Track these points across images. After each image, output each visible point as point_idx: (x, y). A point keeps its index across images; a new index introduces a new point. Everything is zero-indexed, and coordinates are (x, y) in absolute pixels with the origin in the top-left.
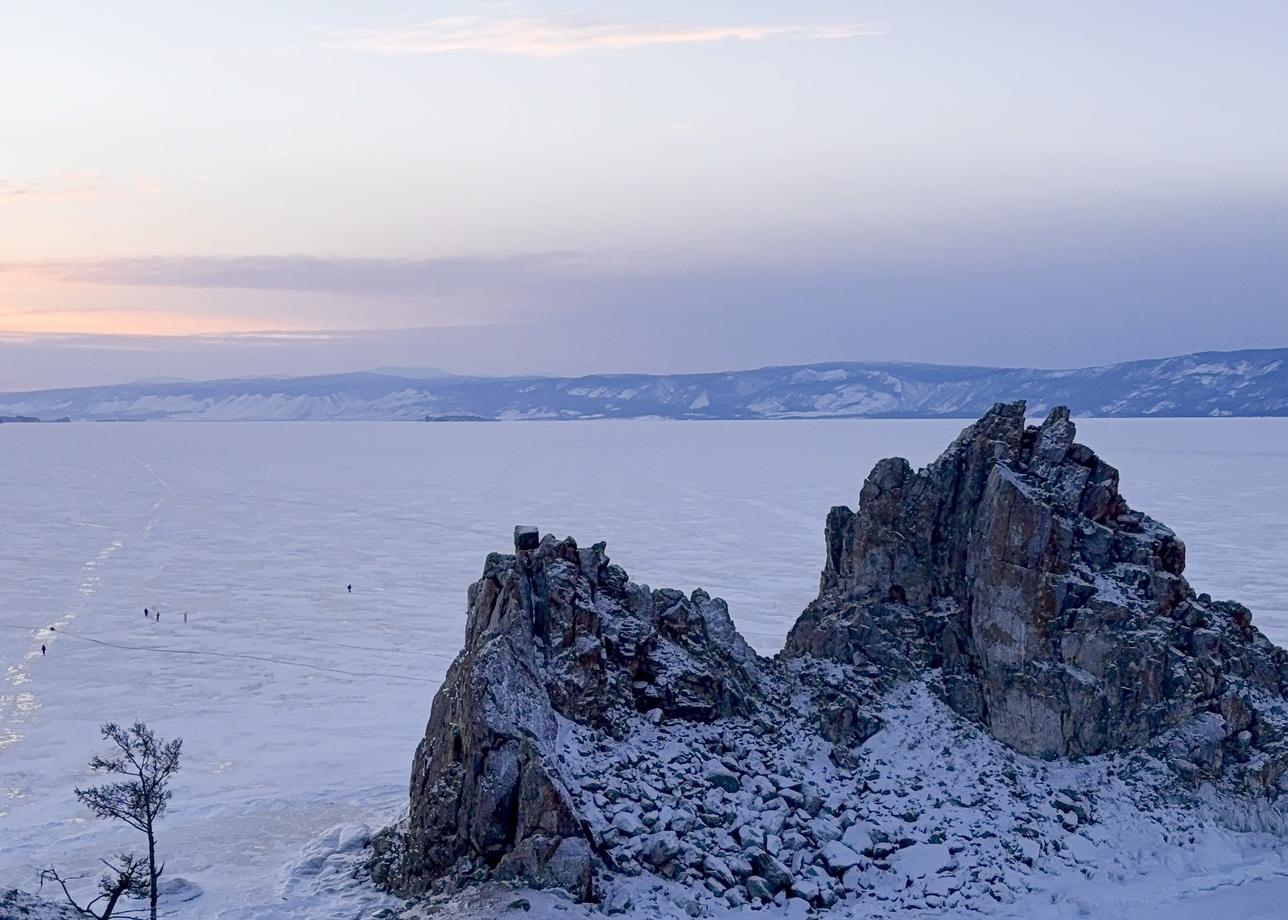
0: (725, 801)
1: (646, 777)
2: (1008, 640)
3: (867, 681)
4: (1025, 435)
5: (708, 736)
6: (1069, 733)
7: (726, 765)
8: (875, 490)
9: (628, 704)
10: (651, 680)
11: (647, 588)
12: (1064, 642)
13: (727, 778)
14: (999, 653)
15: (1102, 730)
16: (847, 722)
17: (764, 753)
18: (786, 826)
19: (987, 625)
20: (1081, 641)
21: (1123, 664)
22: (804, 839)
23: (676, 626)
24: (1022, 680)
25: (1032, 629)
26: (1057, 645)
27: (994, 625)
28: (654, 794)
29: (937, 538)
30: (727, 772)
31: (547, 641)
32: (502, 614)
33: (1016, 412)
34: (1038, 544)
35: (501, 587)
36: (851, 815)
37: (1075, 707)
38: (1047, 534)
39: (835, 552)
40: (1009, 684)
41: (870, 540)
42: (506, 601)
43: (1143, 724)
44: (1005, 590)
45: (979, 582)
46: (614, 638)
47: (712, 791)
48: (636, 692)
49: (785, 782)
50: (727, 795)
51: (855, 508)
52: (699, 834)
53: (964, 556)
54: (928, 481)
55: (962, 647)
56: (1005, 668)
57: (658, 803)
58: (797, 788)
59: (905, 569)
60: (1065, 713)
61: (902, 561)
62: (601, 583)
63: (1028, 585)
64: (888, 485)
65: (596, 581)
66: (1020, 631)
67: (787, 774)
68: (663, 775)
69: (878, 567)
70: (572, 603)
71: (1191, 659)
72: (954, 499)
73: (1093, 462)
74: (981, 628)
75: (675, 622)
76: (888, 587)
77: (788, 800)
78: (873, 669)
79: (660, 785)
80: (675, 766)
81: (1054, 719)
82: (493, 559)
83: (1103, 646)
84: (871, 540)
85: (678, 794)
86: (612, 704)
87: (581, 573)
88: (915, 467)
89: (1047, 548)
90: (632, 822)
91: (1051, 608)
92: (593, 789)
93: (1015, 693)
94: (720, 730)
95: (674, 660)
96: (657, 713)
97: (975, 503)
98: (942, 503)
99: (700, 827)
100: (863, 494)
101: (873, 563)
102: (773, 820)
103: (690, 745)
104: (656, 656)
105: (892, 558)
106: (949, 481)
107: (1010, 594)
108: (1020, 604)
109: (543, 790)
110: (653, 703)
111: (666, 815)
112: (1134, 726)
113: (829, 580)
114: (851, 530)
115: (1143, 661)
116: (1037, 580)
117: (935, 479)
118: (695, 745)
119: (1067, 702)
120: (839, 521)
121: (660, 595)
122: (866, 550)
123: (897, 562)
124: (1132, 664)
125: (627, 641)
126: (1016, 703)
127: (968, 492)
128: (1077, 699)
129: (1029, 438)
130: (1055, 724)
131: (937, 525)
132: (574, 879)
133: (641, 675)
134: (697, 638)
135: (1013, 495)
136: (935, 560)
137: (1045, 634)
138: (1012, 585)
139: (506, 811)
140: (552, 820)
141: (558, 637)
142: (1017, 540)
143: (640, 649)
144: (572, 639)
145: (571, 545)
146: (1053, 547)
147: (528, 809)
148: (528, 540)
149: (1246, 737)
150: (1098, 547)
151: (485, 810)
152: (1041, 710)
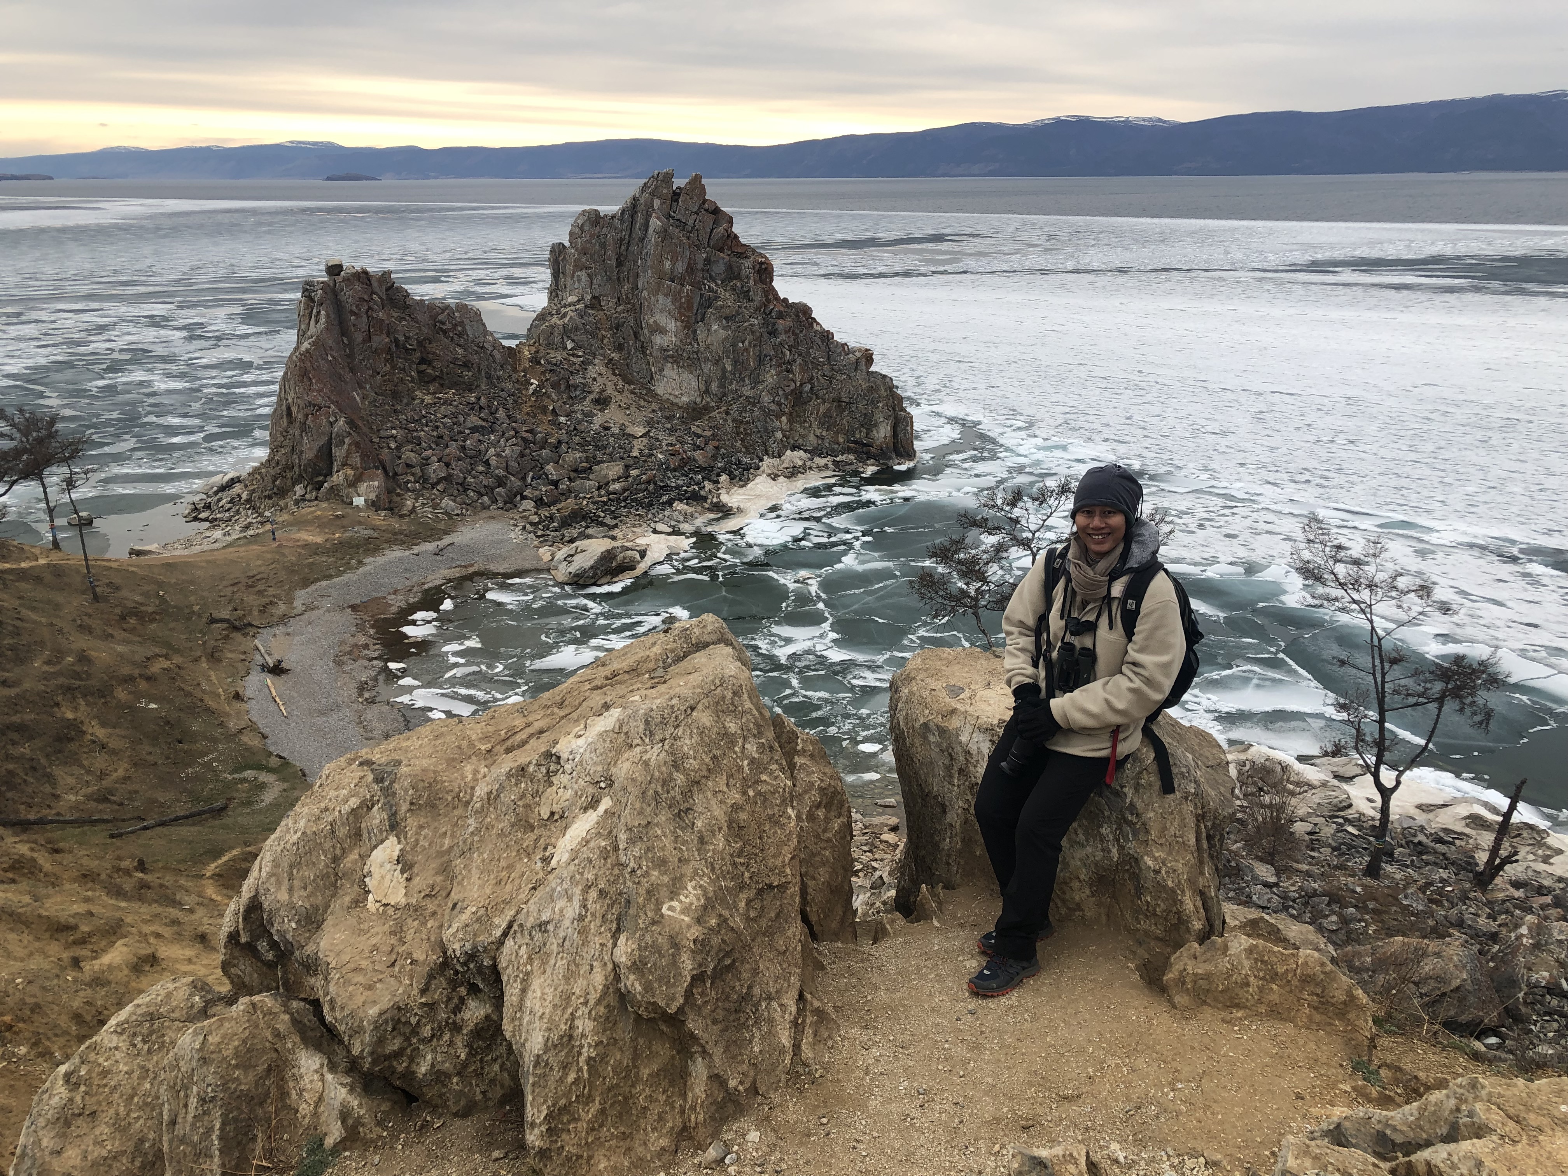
0: (480, 442)
2: (663, 331)
4: (674, 193)
7: (481, 419)
8: (577, 230)
9: (413, 381)
10: (430, 365)
11: (423, 302)
12: (699, 332)
14: (658, 340)
15: (722, 386)
16: (563, 388)
19: (651, 321)
20: (709, 330)
21: (734, 345)
22: (533, 463)
23: (444, 327)
24: (673, 358)
25: (679, 323)
26: (695, 332)
27: (655, 321)
28: (429, 438)
29: (619, 264)
30: (484, 424)
32: (317, 322)
33: (668, 178)
34: (681, 267)
35: (313, 301)
36: (565, 446)
37: (706, 373)
38: (686, 260)
39: (556, 274)
40: (665, 359)
41: (575, 266)
42: (318, 313)
44: (661, 298)
45: (645, 293)
46: (400, 337)
47: (471, 436)
48: (419, 372)
49: (522, 428)
50: (482, 438)
51: (567, 244)
52: (461, 464)
53: (636, 276)
54: (611, 225)
55: (636, 335)
56: (663, 350)
57: (434, 445)
59: (599, 285)
60: (700, 377)
61: (597, 280)
62: (390, 299)
63: (675, 295)
64: (587, 228)
65: (384, 297)
66: (671, 325)
67: (523, 422)
68: (437, 427)
69: (583, 284)
70: (367, 312)
72: (630, 237)
73: (716, 211)
74: (647, 325)
75: (444, 324)
76: (589, 297)
77: (523, 438)
78: (580, 353)
81: (694, 381)
82: (308, 285)
83: (723, 333)
84: (579, 266)
87: (373, 293)
88: (605, 216)
89: (687, 271)
90: (415, 457)
91: (690, 307)
93: (669, 366)
94: (478, 396)
95: (445, 350)
96: (434, 386)
97: (642, 240)
98: (622, 240)
100: (571, 234)
101: (580, 281)
102: (512, 451)
103: (456, 406)
104: (433, 348)
105: (591, 278)
106: (626, 225)
107: (664, 301)
108: (671, 307)
109: (347, 440)
110: (434, 379)
111: (438, 452)
112: (741, 383)
113: (554, 292)
114: (565, 261)
115: (747, 342)
116: (680, 292)
117: (618, 224)
118: (460, 406)
119: (701, 369)
120: (557, 253)
121: (433, 306)
122: (574, 273)
123: (595, 281)
124: (740, 344)
125: (410, 338)
126: (670, 371)
127: (638, 232)
128: (707, 367)
129: (676, 195)
130: (694, 384)
131: (619, 255)
132: (373, 496)
133: (423, 361)
134: (460, 335)
135: (664, 234)
136: (619, 278)
137: (687, 327)
138: (665, 295)
139: (326, 456)
140: (356, 459)
141: (359, 337)
142: (667, 265)
143: (420, 343)
144: (369, 338)
145: (365, 272)
146: (691, 269)
147: (339, 453)
148: (334, 270)
149: (807, 387)
150: (719, 268)
151: (309, 455)
152: (686, 375)
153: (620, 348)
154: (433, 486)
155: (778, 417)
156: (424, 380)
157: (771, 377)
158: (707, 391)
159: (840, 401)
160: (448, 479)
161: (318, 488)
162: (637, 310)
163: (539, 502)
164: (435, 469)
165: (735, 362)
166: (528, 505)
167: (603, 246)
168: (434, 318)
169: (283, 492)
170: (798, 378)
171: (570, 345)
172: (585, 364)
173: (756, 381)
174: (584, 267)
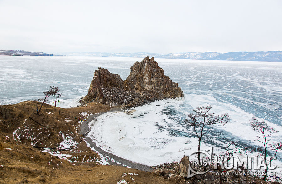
0: (118, 94)
2: (146, 79)
11: (112, 74)
14: (146, 80)
15: (155, 88)
18: (124, 97)
20: (153, 79)
21: (157, 82)
29: (141, 69)
33: (149, 57)
35: (96, 73)
39: (131, 71)
44: (146, 74)
45: (144, 74)
46: (108, 78)
48: (110, 84)
53: (143, 71)
54: (140, 64)
55: (142, 80)
56: (146, 82)
59: (137, 72)
62: (107, 73)
63: (149, 74)
64: (136, 64)
66: (148, 78)
69: (135, 72)
70: (104, 75)
73: (156, 62)
76: (136, 74)
82: (96, 71)
83: (155, 80)
86: (108, 85)
87: (105, 72)
88: (139, 62)
90: (108, 96)
91: (151, 76)
92: (105, 93)
97: (144, 66)
98: (141, 66)
100: (134, 65)
106: (142, 64)
107: (147, 75)
109: (99, 93)
110: (112, 85)
112: (158, 88)
113: (131, 73)
120: (132, 67)
126: (147, 85)
128: (153, 85)
129: (150, 60)
130: (150, 87)
131: (141, 68)
132: (101, 101)
133: (111, 82)
134: (117, 79)
135: (148, 65)
136: (140, 71)
137: (150, 79)
138: (147, 74)
139: (95, 95)
140: (100, 96)
141: (102, 78)
142: (148, 70)
143: (111, 80)
144: (103, 78)
145: (104, 69)
146: (151, 70)
147: (97, 95)
148: (100, 68)
149: (168, 89)
150: (155, 70)
151: (93, 95)
152: (149, 86)
153: (140, 81)
154: (111, 100)
155: (163, 93)
156: (111, 85)
157: (162, 86)
158: (152, 88)
159: (173, 91)
160: (113, 99)
161: (94, 99)
162: (143, 76)
163: (126, 104)
164: (111, 98)
165: (157, 84)
166: (124, 104)
167: (138, 67)
168: (113, 76)
169: (89, 100)
170: (166, 87)
171: (132, 81)
172: (134, 84)
173: (160, 88)
174: (135, 70)
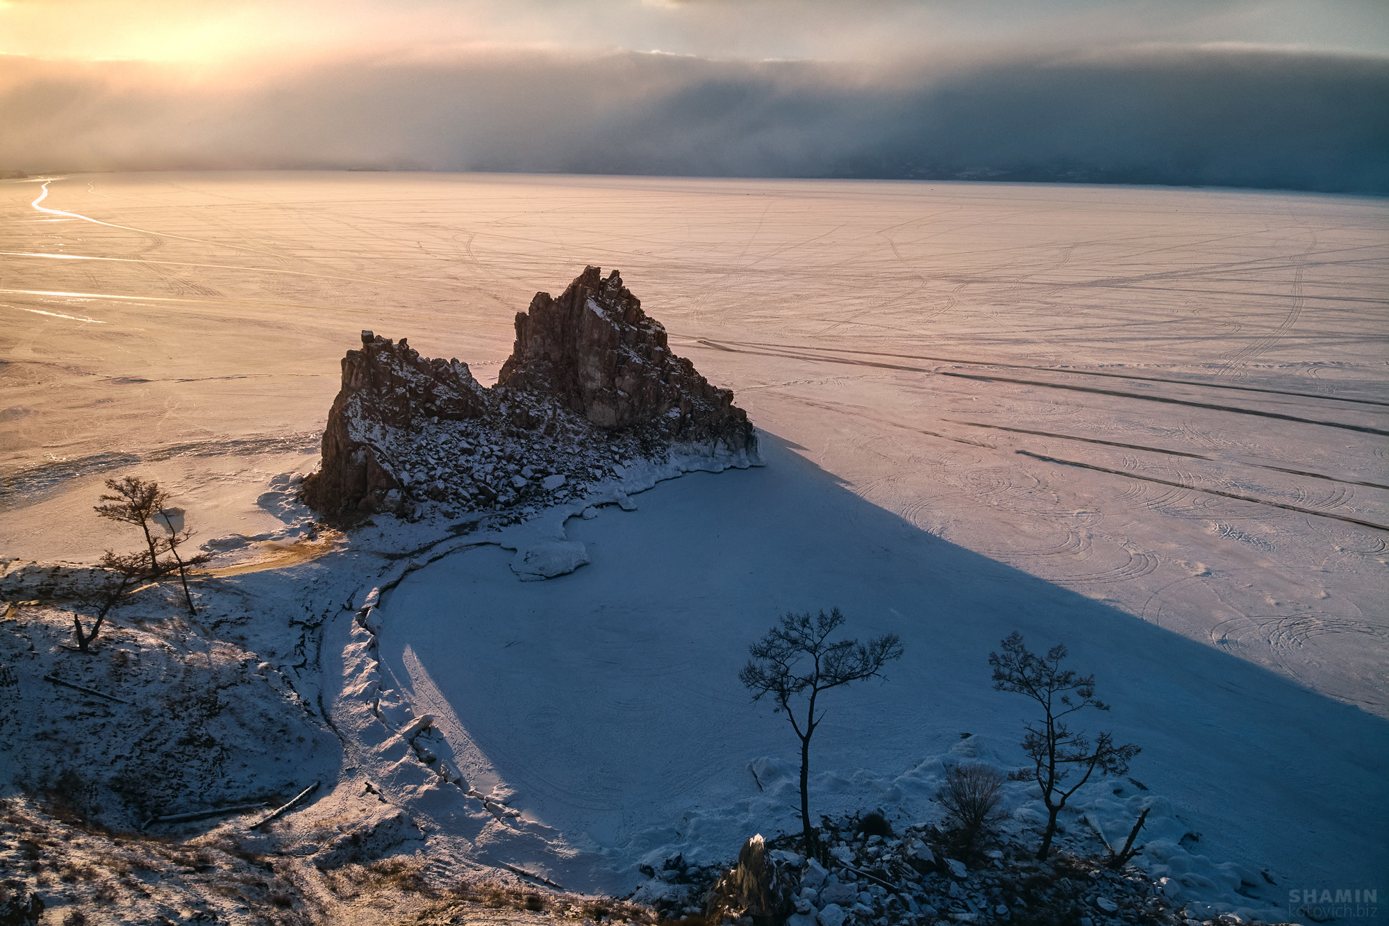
0: (467, 461)
1: (431, 453)
2: (593, 379)
3: (533, 398)
5: (460, 428)
6: (619, 417)
7: (468, 443)
8: (534, 308)
9: (422, 415)
10: (433, 403)
11: (428, 359)
12: (616, 380)
13: (469, 449)
14: (589, 385)
15: (632, 416)
16: (524, 418)
17: (487, 434)
18: (495, 469)
19: (585, 373)
20: (623, 379)
22: (503, 474)
23: (444, 377)
24: (599, 397)
25: (603, 374)
26: (614, 380)
27: (587, 373)
28: (433, 462)
29: (563, 332)
30: (469, 447)
31: (380, 391)
32: (356, 379)
33: (596, 270)
34: (605, 339)
35: (355, 366)
36: (525, 461)
37: (621, 407)
38: (609, 333)
39: (519, 334)
40: (594, 399)
41: (533, 331)
42: (357, 374)
43: (648, 413)
44: (591, 358)
45: (581, 355)
46: (413, 385)
47: (461, 457)
48: (426, 410)
49: (495, 448)
50: (469, 458)
51: (527, 314)
52: (455, 479)
53: (575, 340)
54: (558, 305)
55: (574, 381)
56: (594, 392)
57: (436, 466)
58: (501, 451)
59: (549, 345)
60: (617, 409)
61: (548, 341)
62: (406, 360)
63: (601, 355)
64: (541, 306)
65: (402, 359)
66: (598, 375)
67: (496, 444)
68: (438, 451)
69: (538, 344)
70: (391, 372)
71: (668, 386)
72: (571, 313)
73: (629, 297)
74: (582, 374)
75: (443, 374)
76: (542, 352)
77: (497, 456)
78: (536, 393)
79: (436, 457)
80: (444, 446)
81: (612, 412)
83: (632, 381)
84: (535, 331)
85: (445, 460)
86: (413, 417)
87: (395, 357)
88: (553, 297)
89: (609, 338)
90: (422, 477)
91: (611, 365)
92: (404, 462)
93: (596, 402)
94: (466, 425)
95: (443, 392)
96: (436, 419)
97: (579, 316)
98: (565, 315)
99: (456, 475)
100: (530, 309)
101: (536, 341)
102: (490, 468)
103: (451, 434)
104: (435, 391)
105: (544, 340)
106: (568, 305)
107: (593, 359)
108: (598, 363)
109: (378, 470)
110: (435, 413)
111: (439, 471)
112: (644, 414)
113: (519, 346)
114: (526, 325)
115: (649, 387)
116: (605, 353)
117: (562, 304)
118: (454, 434)
119: (618, 404)
120: (521, 320)
121: (435, 362)
122: (532, 335)
123: (546, 342)
124: (644, 388)
125: (420, 386)
126: (597, 405)
127: (576, 311)
128: (622, 404)
129: (602, 284)
131: (563, 326)
132: (395, 507)
133: (428, 400)
134: (454, 381)
135: (594, 315)
136: (563, 341)
137: (609, 376)
138: (595, 356)
139: (363, 480)
140: (383, 482)
142: (596, 336)
145: (389, 341)
146: (612, 338)
147: (371, 478)
148: (367, 339)
149: (689, 416)
150: (631, 337)
151: (350, 479)
152: (607, 409)
153: (562, 389)
154: (436, 497)
155: (669, 438)
156: (429, 415)
158: (622, 418)
159: (711, 425)
161: (358, 500)
162: (575, 364)
164: (437, 485)
165: (641, 400)
166: (500, 508)
167: (552, 319)
168: (435, 370)
170: (683, 410)
173: (655, 413)
174: (538, 332)
